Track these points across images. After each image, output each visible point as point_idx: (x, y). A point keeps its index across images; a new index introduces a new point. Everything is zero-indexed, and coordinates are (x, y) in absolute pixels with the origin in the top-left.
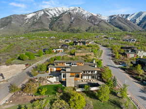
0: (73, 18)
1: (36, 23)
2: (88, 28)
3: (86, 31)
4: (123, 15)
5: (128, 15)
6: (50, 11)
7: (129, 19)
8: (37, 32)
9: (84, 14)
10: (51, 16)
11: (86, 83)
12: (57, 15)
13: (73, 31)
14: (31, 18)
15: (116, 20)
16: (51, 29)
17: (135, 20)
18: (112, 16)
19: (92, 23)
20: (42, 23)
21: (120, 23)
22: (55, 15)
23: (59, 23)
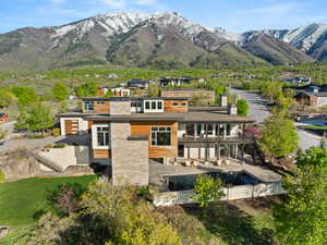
0: (160, 37)
1: (76, 46)
2: (195, 59)
3: (191, 65)
4: (274, 32)
5: (284, 32)
6: (108, 21)
7: (286, 40)
8: (78, 68)
9: (186, 27)
10: (111, 32)
11: (200, 172)
12: (125, 31)
13: (160, 65)
14: (65, 36)
15: (259, 42)
16: (111, 61)
17: (301, 42)
18: (250, 34)
19: (204, 48)
20: (89, 46)
21: (267, 48)
22: (120, 29)
23: (128, 47)
